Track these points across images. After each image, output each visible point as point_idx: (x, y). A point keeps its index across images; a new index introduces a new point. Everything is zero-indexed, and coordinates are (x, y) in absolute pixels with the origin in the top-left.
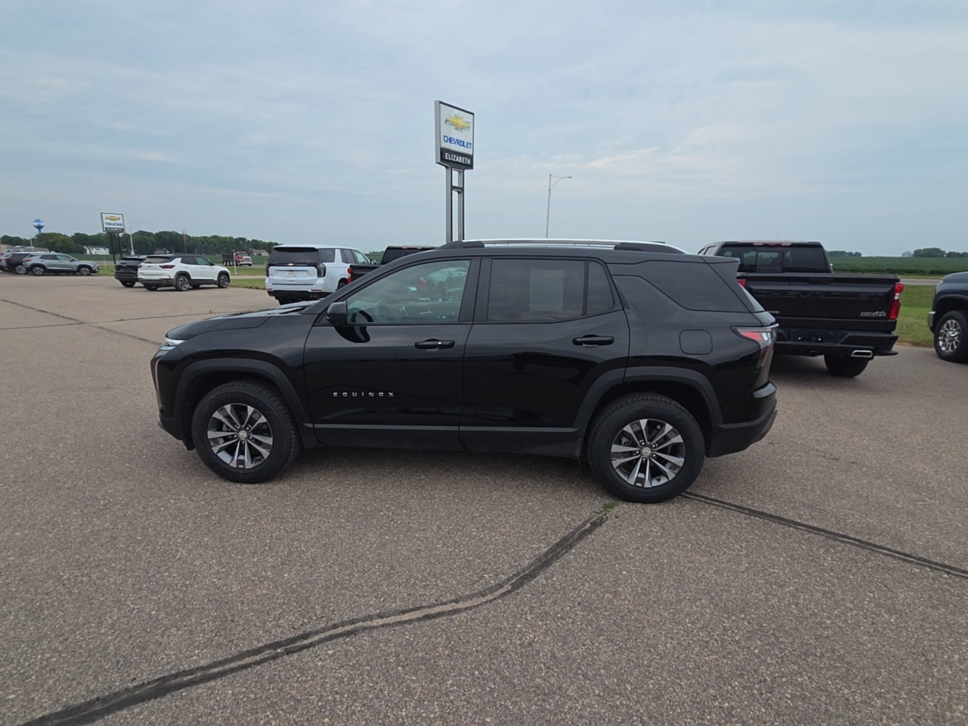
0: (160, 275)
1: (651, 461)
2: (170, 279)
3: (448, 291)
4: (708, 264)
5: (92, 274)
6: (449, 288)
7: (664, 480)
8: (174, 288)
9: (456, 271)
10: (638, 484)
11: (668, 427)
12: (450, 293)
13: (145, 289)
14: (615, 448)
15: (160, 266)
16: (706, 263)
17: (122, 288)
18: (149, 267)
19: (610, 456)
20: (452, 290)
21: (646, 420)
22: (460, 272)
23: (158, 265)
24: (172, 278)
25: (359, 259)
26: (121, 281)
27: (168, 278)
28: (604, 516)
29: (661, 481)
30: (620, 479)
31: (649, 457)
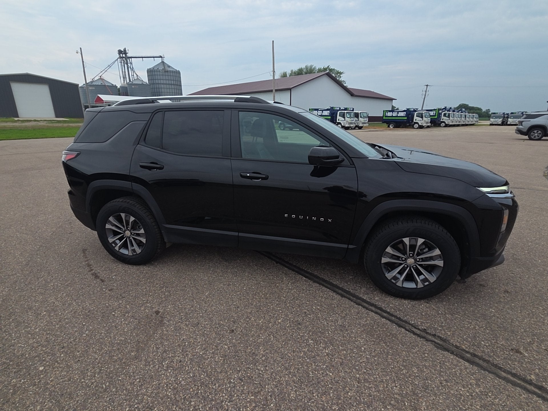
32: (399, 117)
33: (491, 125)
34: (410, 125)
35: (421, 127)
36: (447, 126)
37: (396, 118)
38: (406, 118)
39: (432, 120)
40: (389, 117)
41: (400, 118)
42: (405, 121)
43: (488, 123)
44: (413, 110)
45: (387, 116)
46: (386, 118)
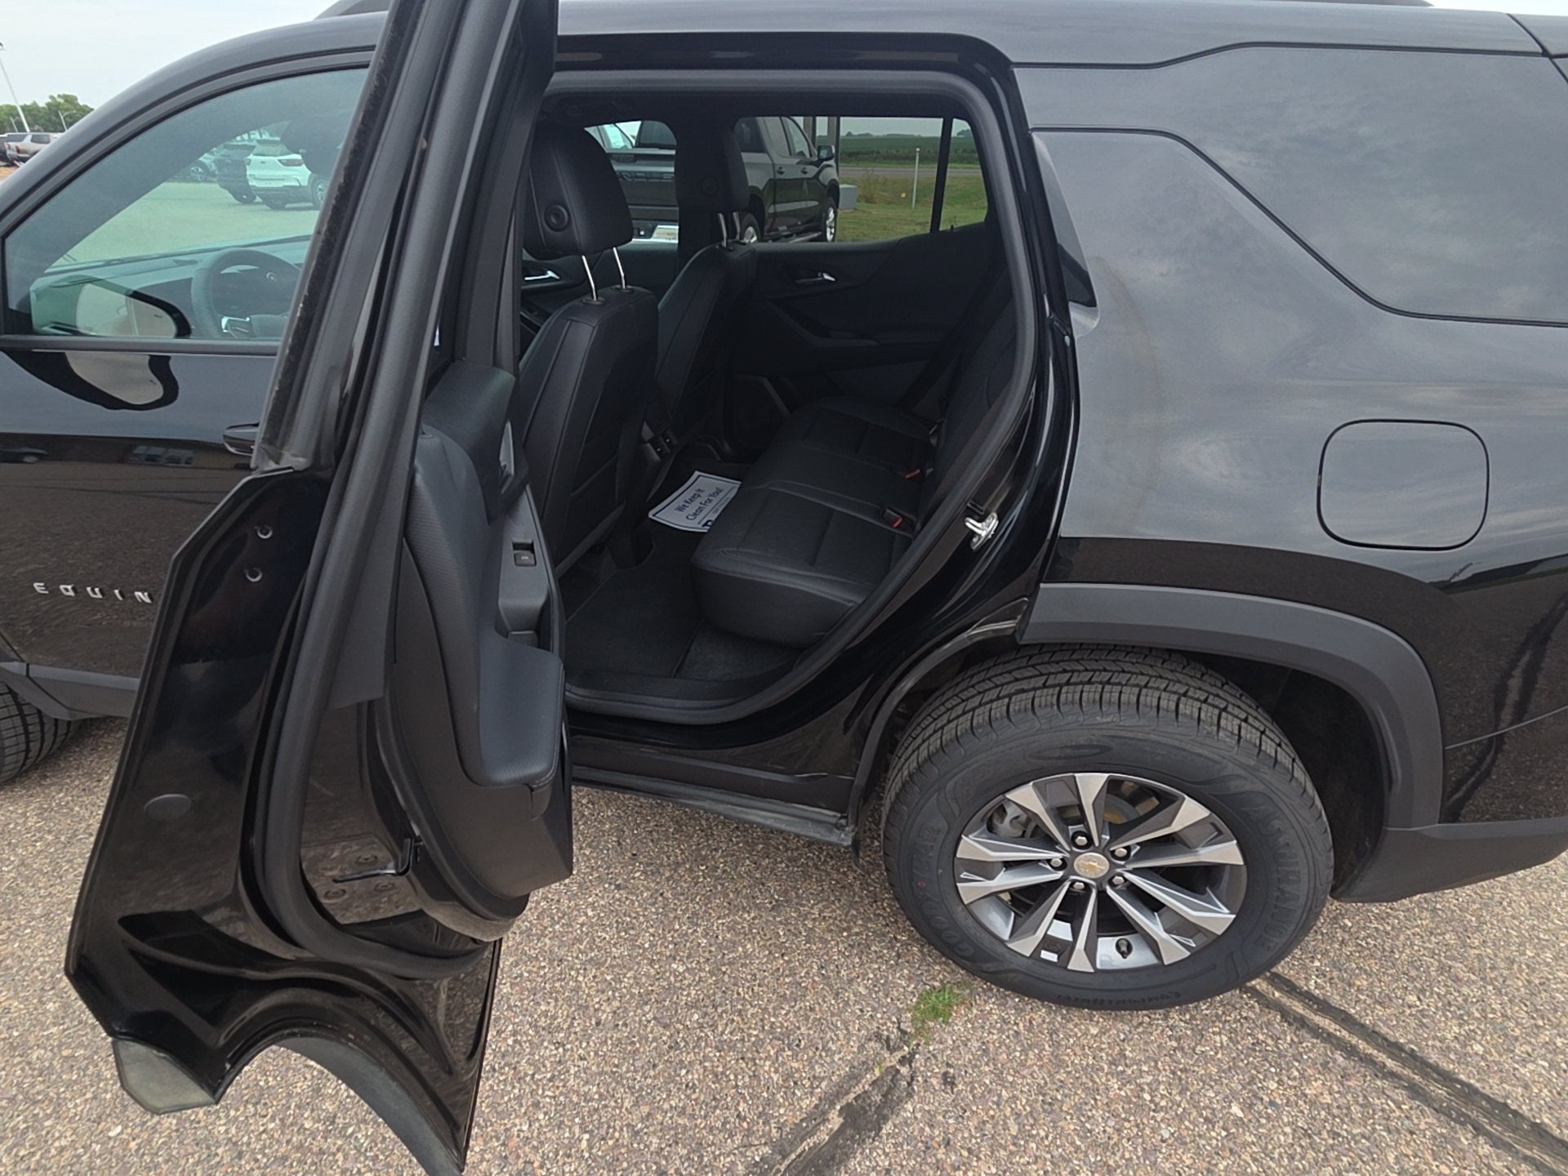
0: (283, 180)
1: (1102, 894)
2: (301, 186)
3: (771, 210)
4: (1552, 57)
5: (210, 178)
6: (774, 203)
7: (1140, 957)
8: (310, 204)
9: (798, 163)
10: (1045, 955)
11: (1190, 812)
12: (775, 215)
13: (265, 207)
14: (972, 846)
15: (280, 161)
16: (1545, 53)
17: (234, 205)
18: (263, 162)
19: (953, 867)
20: (781, 208)
21: (1101, 778)
22: (802, 167)
23: (275, 159)
24: (303, 184)
25: (612, 140)
26: (230, 192)
27: (297, 184)
28: (904, 1070)
29: (1131, 957)
30: (984, 935)
31: (1100, 881)
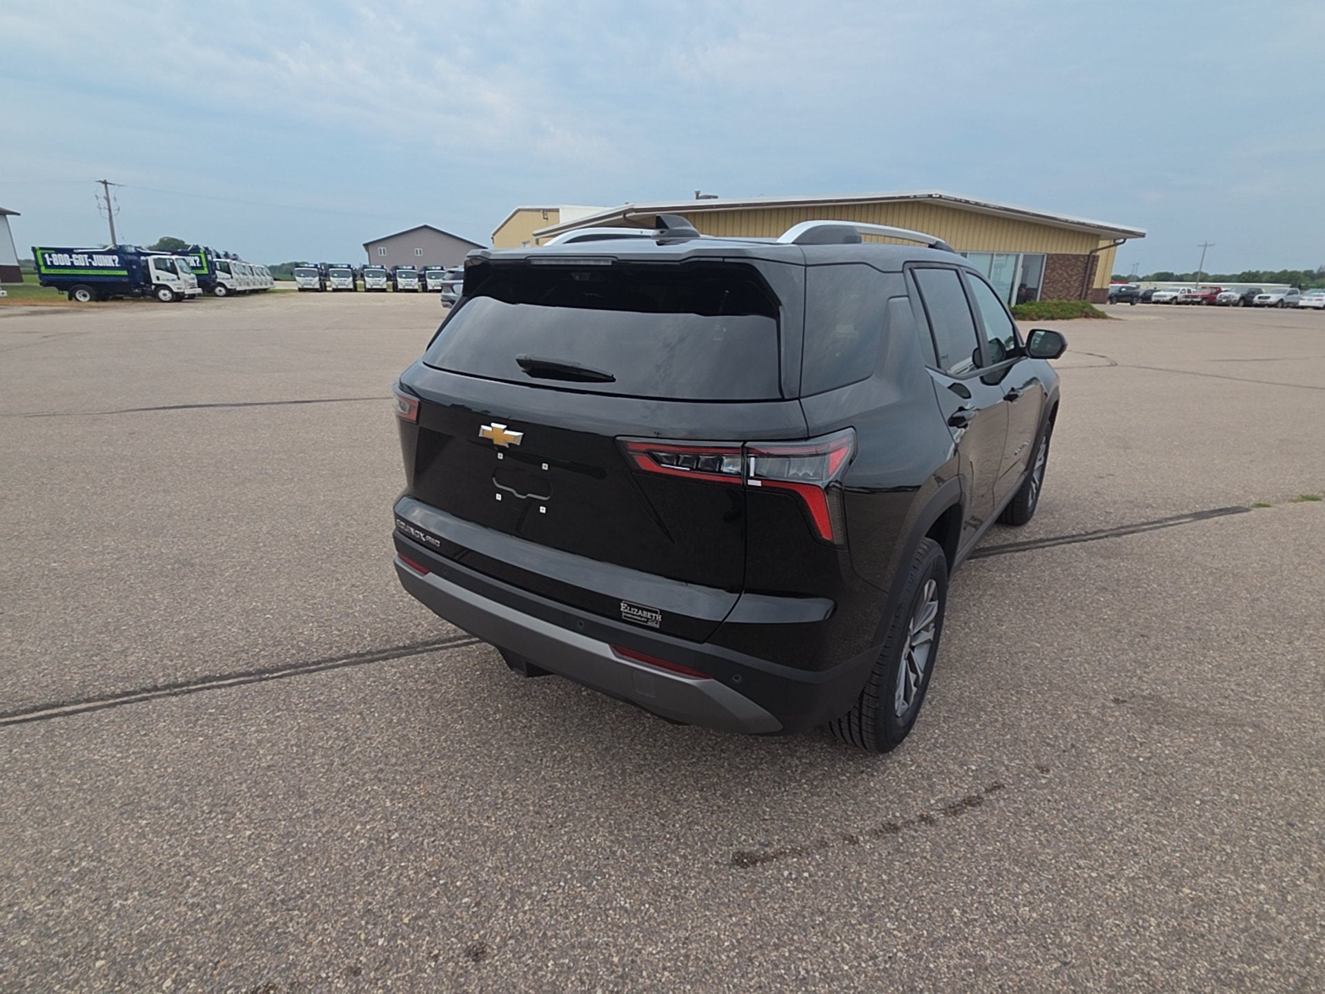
32: (98, 268)
33: (301, 290)
34: (144, 294)
35: (178, 298)
36: (231, 293)
37: (90, 272)
38: (125, 273)
39: (202, 278)
40: (60, 267)
41: (106, 272)
42: (126, 280)
43: (294, 286)
44: (133, 250)
45: (53, 266)
46: (52, 271)
